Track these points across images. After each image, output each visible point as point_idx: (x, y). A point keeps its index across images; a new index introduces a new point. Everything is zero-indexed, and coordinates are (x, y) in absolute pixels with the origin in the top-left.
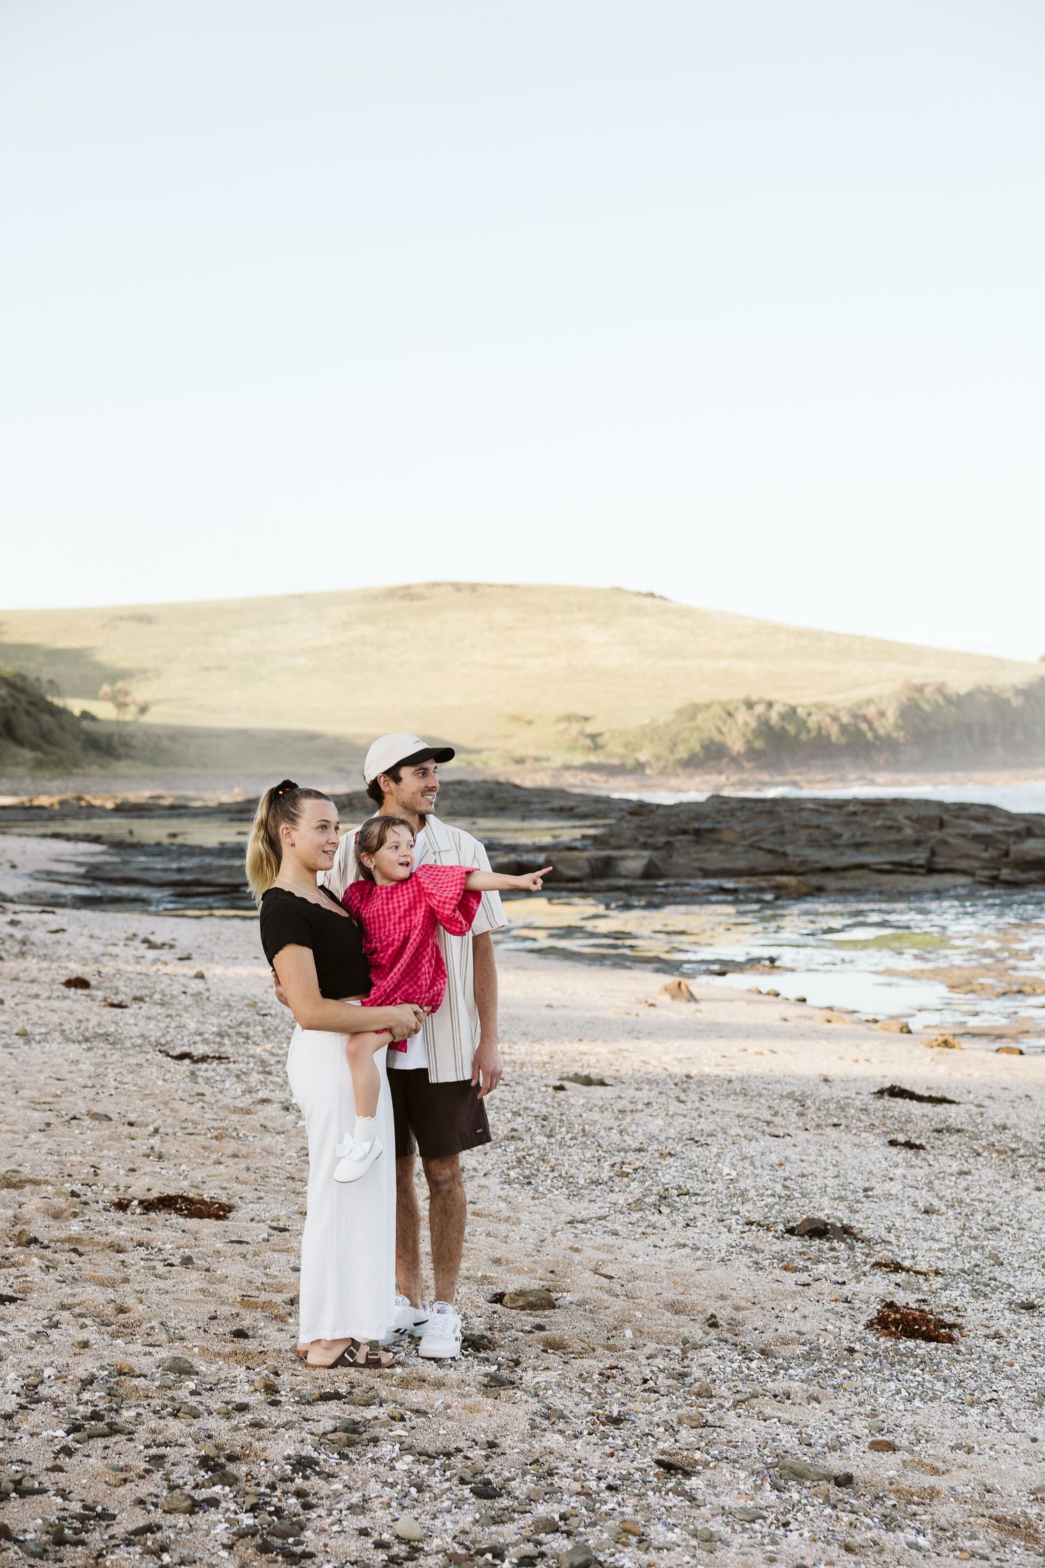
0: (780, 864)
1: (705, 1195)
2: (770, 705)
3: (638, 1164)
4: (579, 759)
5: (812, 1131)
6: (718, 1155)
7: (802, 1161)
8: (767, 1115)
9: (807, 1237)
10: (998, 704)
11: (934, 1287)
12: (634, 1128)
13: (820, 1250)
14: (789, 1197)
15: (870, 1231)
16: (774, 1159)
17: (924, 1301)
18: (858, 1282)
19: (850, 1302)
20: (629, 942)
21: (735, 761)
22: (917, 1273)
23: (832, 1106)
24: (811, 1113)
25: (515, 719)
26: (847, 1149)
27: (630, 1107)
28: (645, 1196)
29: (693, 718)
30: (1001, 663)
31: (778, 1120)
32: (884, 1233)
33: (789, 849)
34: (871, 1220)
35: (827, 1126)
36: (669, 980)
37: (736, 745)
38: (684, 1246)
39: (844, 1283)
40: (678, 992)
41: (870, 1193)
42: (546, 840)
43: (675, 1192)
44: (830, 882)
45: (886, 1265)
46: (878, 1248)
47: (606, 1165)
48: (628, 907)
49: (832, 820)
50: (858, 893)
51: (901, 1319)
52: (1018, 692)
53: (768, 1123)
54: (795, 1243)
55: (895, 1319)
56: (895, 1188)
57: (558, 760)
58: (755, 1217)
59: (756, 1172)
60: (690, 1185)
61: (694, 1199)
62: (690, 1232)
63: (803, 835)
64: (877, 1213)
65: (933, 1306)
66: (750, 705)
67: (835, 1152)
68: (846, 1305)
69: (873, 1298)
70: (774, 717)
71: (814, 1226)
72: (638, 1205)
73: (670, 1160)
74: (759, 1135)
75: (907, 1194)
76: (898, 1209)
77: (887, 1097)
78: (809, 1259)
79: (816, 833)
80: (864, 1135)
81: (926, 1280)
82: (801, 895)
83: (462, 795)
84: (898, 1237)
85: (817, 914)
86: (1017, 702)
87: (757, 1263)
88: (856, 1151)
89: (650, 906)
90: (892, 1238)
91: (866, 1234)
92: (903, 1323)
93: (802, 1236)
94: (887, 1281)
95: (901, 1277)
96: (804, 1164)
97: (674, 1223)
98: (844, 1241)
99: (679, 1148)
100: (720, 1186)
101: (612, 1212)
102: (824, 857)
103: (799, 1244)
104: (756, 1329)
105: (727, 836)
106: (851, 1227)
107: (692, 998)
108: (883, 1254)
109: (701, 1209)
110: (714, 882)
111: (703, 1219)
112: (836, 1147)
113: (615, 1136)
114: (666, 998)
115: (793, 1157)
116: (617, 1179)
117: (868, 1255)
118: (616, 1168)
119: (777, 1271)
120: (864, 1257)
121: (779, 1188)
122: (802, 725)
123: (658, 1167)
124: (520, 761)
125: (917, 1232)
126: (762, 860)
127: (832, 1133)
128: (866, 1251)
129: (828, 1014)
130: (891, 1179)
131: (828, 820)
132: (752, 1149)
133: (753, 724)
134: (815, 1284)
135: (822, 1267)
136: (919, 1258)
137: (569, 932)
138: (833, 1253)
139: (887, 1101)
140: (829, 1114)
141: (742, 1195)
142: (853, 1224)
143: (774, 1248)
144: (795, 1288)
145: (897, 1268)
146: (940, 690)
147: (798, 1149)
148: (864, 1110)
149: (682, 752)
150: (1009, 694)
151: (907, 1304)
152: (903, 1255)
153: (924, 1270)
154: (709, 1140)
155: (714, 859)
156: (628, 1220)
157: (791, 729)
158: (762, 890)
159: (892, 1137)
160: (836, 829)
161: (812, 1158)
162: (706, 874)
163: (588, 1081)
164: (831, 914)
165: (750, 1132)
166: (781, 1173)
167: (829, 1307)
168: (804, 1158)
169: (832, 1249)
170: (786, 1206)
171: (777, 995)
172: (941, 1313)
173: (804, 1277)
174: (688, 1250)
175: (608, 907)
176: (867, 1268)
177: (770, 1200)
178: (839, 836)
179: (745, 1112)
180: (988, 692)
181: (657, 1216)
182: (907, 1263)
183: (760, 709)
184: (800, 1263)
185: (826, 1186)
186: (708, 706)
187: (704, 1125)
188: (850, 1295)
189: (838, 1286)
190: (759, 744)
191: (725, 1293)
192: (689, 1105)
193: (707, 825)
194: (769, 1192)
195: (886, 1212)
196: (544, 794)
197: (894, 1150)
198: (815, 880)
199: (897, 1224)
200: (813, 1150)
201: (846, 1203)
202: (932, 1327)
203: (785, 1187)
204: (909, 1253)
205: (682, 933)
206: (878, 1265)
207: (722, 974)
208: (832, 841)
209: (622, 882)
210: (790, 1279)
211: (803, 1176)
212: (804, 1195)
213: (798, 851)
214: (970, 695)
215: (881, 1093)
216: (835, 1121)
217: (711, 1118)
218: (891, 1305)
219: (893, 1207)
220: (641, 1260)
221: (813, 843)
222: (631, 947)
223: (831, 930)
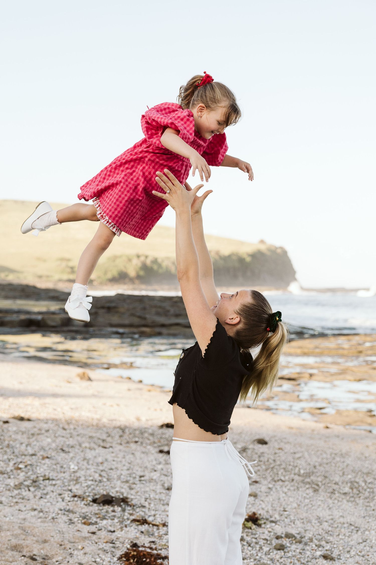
0: (143, 322)
1: (58, 480)
2: (147, 257)
3: (29, 462)
4: (66, 277)
5: (124, 445)
6: (72, 458)
7: (114, 461)
8: (104, 437)
9: (101, 505)
10: (241, 260)
11: (161, 533)
12: (35, 443)
13: (107, 512)
14: (100, 481)
15: (136, 500)
16: (100, 460)
17: (153, 542)
18: (122, 531)
19: (114, 543)
20: (70, 354)
21: (132, 280)
22: (154, 525)
23: (137, 432)
24: (126, 437)
25: (39, 259)
26: (138, 454)
27: (39, 432)
28: (25, 481)
29: (114, 261)
30: (242, 243)
31: (109, 439)
32: (143, 501)
33: (148, 316)
34: (139, 494)
35: (132, 442)
36: (80, 371)
37: (132, 273)
38: (35, 510)
39: (114, 531)
40: (84, 377)
41: (142, 479)
42: (44, 309)
43: (42, 478)
44: (164, 331)
45: (138, 521)
46: (138, 510)
47: (11, 464)
48: (73, 339)
49: (166, 305)
50: (175, 336)
51: (137, 554)
52: (250, 255)
53: (104, 441)
54: (95, 508)
55: (133, 555)
56: (155, 476)
57: (57, 277)
58: (79, 493)
59: (89, 467)
60: (52, 475)
61: (51, 482)
62: (42, 502)
63: (154, 310)
64: (143, 490)
65: (157, 546)
66: (138, 256)
67: (131, 456)
68: (111, 545)
69: (127, 541)
70: (148, 262)
71: (106, 498)
72: (18, 486)
73: (47, 461)
74: (96, 447)
75: (161, 479)
76: (154, 488)
77: (165, 427)
78: (99, 517)
79: (159, 310)
80: (149, 447)
81: (158, 529)
82: (150, 336)
83: (11, 290)
84: (150, 504)
85: (155, 343)
86: (248, 259)
87: (70, 520)
88: (143, 455)
89: (85, 339)
90: (146, 504)
91: (134, 502)
92: (137, 557)
93: (99, 503)
94: (136, 530)
95: (144, 528)
96: (114, 463)
97: (35, 496)
98: (120, 506)
99: (53, 454)
100: (67, 475)
101: (4, 490)
102: (162, 320)
103: (97, 508)
104: (57, 561)
105: (122, 310)
106: (127, 498)
107: (90, 379)
108: (139, 514)
109: (52, 488)
110: (114, 329)
111: (51, 494)
112: (133, 454)
113: (23, 447)
114: (78, 379)
115: (110, 459)
116: (15, 471)
117: (131, 514)
118: (16, 465)
119: (80, 525)
120: (129, 516)
121: (97, 476)
122: (160, 266)
123: (39, 464)
124: (40, 277)
125: (160, 500)
126: (136, 321)
127: (133, 446)
128: (131, 512)
129: (150, 388)
130: (155, 471)
131: (164, 304)
132: (90, 454)
133: (139, 264)
134: (98, 533)
135: (105, 522)
136: (157, 516)
137: (45, 349)
138: (113, 514)
139: (165, 430)
140: (135, 436)
141: (77, 480)
142: (129, 496)
143: (84, 511)
144: (87, 535)
145: (144, 522)
146: (217, 253)
147: (113, 455)
148: (152, 435)
149: (109, 276)
150: (245, 256)
151: (144, 544)
152: (149, 514)
153: (158, 523)
154: (70, 450)
155: (115, 319)
156: (10, 495)
157: (155, 267)
158: (135, 333)
159: (162, 448)
160: (168, 308)
161: (119, 460)
162: (112, 326)
163: (22, 419)
164: (162, 344)
165: (93, 445)
166: (101, 468)
167: (101, 547)
168: (115, 459)
169: (113, 511)
170: (97, 485)
171: (130, 378)
172: (161, 549)
173: (93, 528)
174: (36, 512)
175: (66, 339)
176: (129, 522)
177: (90, 483)
178: (168, 311)
179: (94, 435)
180: (236, 255)
181: (27, 492)
182: (150, 519)
183: (142, 259)
184: (94, 520)
185: (121, 474)
186: (120, 257)
187: (71, 442)
188: (115, 539)
189: (110, 533)
190: (142, 273)
191: (47, 539)
192: (68, 431)
193: (113, 305)
194: (91, 478)
195: (147, 489)
196: (47, 291)
197: (161, 455)
198: (158, 330)
199: (152, 496)
200: (121, 455)
201: (128, 484)
202: (153, 559)
203: (100, 475)
204: (153, 513)
205: (95, 350)
206: (134, 521)
207: (108, 368)
208: (166, 313)
209: (74, 328)
210: (86, 528)
211: (111, 469)
212: (108, 480)
213: (151, 317)
214: (229, 256)
215: (162, 426)
216: (137, 439)
217: (76, 438)
218: (135, 545)
219: (152, 486)
220: (8, 519)
221: (158, 314)
222: (70, 357)
223: (160, 351)
